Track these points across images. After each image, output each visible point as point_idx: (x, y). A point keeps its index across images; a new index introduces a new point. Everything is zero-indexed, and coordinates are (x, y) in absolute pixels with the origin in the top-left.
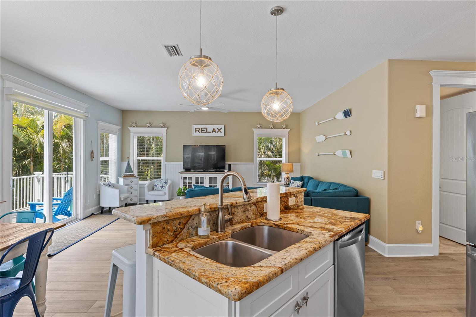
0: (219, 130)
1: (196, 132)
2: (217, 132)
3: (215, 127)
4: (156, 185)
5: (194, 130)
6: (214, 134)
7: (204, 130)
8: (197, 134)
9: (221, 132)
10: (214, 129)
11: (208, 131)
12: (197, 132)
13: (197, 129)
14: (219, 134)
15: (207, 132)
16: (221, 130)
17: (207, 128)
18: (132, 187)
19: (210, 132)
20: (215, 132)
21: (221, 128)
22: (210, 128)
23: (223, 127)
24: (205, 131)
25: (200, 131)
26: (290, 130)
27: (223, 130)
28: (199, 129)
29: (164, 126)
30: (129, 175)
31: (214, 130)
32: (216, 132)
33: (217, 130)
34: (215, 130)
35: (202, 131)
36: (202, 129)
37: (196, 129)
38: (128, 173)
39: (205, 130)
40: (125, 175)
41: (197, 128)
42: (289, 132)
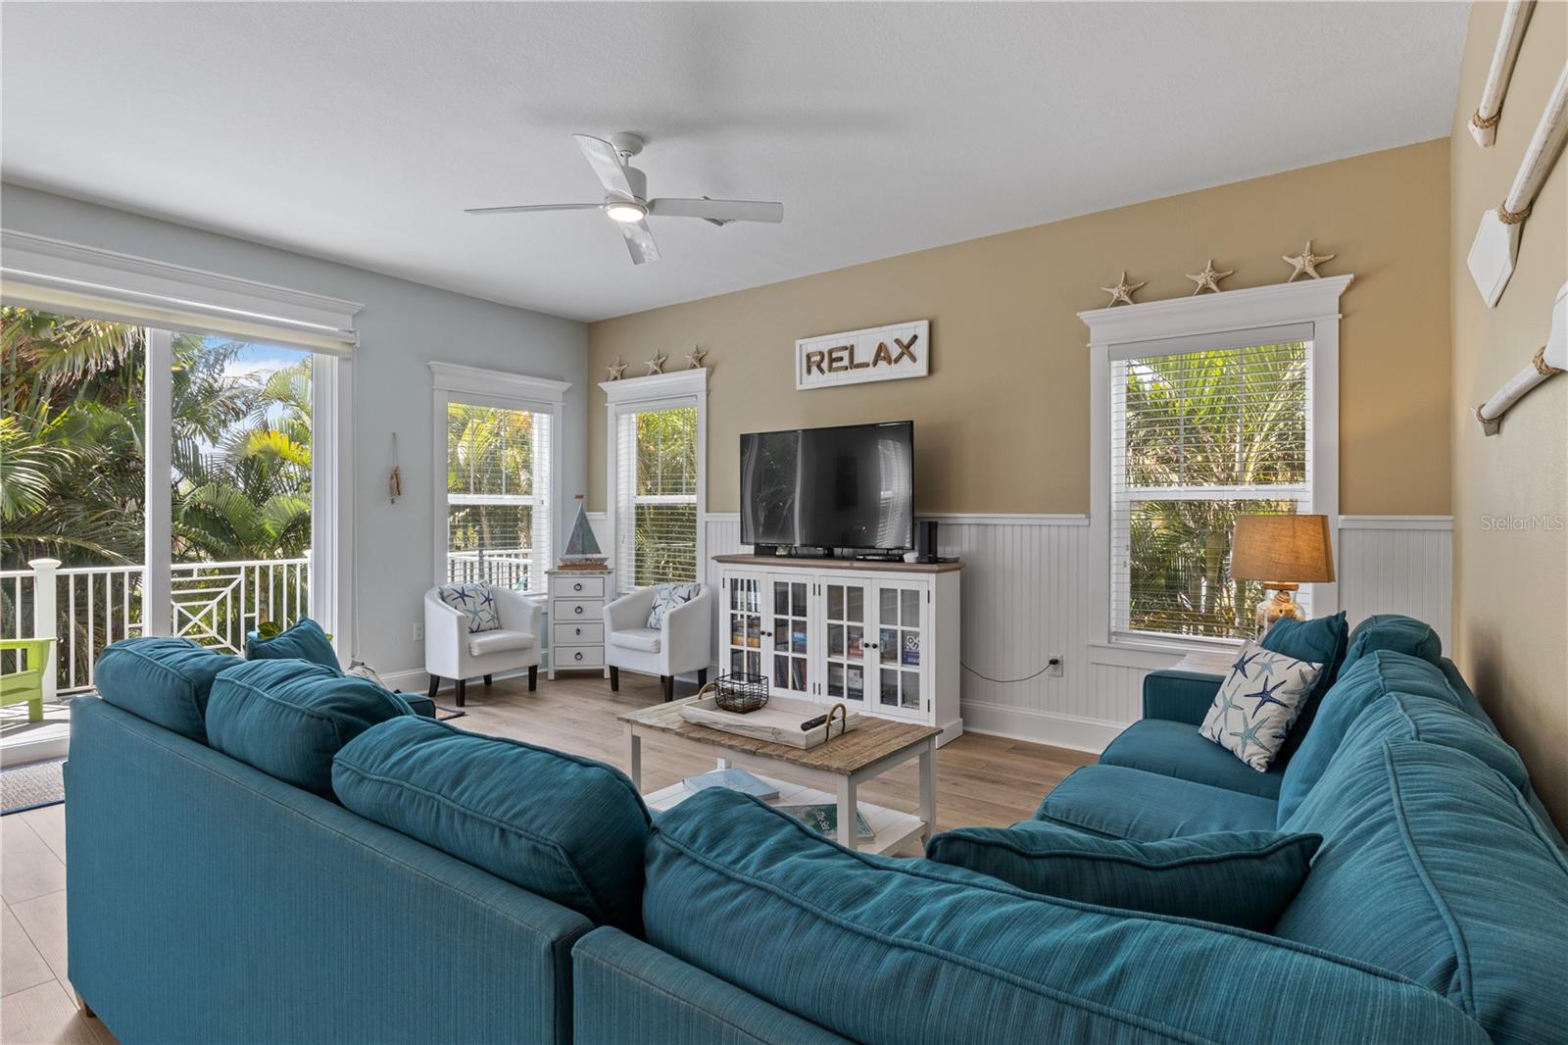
0: (907, 348)
1: (809, 372)
2: (893, 357)
3: (888, 335)
4: (654, 608)
5: (800, 364)
6: (884, 371)
7: (841, 359)
8: (816, 380)
9: (914, 359)
10: (881, 347)
11: (855, 362)
12: (814, 369)
13: (813, 359)
14: (907, 369)
15: (853, 365)
16: (912, 349)
17: (852, 346)
18: (579, 610)
19: (865, 365)
20: (885, 363)
21: (915, 337)
22: (865, 344)
23: (921, 329)
24: (846, 362)
25: (825, 365)
26: (1348, 279)
27: (921, 349)
28: (822, 354)
29: (700, 361)
30: (583, 563)
31: (881, 354)
32: (890, 363)
33: (895, 351)
34: (887, 351)
35: (835, 365)
36: (834, 355)
37: (808, 357)
38: (578, 553)
39: (845, 354)
40: (569, 563)
41: (814, 354)
42: (1340, 298)
